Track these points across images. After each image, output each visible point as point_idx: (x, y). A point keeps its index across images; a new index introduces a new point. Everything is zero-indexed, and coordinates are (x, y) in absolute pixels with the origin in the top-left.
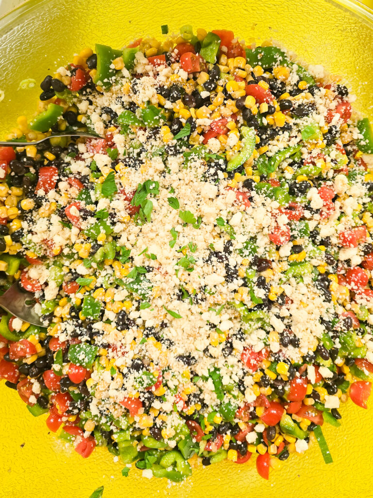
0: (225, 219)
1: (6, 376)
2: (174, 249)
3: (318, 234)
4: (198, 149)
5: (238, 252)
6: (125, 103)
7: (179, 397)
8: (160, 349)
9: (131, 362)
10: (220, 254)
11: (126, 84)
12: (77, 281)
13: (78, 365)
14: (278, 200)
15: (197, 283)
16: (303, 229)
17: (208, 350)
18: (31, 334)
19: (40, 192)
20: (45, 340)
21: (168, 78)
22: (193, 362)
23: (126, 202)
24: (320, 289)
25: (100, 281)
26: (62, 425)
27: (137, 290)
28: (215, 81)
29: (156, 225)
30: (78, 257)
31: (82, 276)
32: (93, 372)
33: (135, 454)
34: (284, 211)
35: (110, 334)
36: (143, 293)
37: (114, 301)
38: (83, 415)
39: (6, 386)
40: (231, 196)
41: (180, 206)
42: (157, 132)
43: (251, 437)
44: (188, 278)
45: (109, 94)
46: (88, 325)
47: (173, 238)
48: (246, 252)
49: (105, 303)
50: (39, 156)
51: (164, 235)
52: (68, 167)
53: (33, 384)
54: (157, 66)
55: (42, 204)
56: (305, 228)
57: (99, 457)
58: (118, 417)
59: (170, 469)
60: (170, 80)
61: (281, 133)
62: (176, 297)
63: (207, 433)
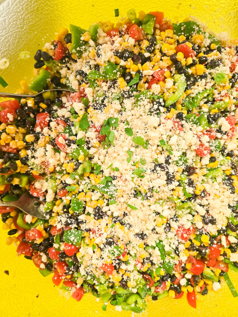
0: (165, 140)
1: (24, 252)
2: (130, 164)
3: (225, 149)
4: (145, 92)
5: (175, 163)
6: (92, 66)
7: (138, 261)
8: (124, 230)
9: (106, 240)
10: (162, 165)
11: (92, 51)
12: (66, 188)
13: (70, 244)
14: (202, 126)
15: (147, 185)
16: (217, 145)
17: (155, 229)
18: (39, 225)
19: (38, 129)
20: (48, 228)
21: (121, 45)
22: (145, 237)
23: (96, 133)
24: (228, 186)
25: (81, 188)
26: (63, 281)
27: (107, 192)
28: (153, 46)
29: (117, 148)
30: (66, 173)
31: (70, 185)
32: (80, 248)
33: (110, 297)
34: (206, 133)
35: (90, 222)
36: (111, 194)
37: (92, 200)
38: (76, 275)
39: (25, 258)
40: (170, 124)
41: (134, 134)
42: (115, 83)
43: (183, 282)
44: (141, 183)
45: (81, 60)
46: (75, 217)
47: (129, 156)
48: (181, 163)
49: (85, 202)
50: (36, 106)
51: (123, 154)
52: (56, 113)
53: (42, 256)
54: (113, 37)
55: (40, 138)
56: (218, 145)
57: (87, 299)
58: (99, 276)
59: (133, 305)
60: (122, 46)
61: (199, 80)
62: (133, 196)
63: (156, 282)
